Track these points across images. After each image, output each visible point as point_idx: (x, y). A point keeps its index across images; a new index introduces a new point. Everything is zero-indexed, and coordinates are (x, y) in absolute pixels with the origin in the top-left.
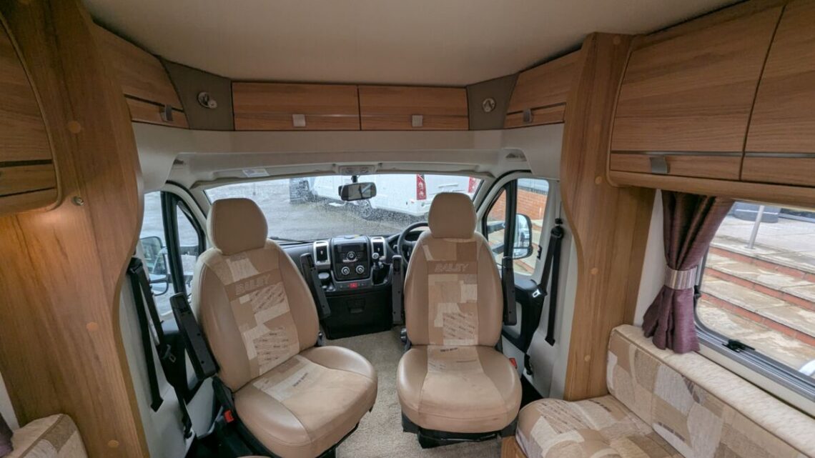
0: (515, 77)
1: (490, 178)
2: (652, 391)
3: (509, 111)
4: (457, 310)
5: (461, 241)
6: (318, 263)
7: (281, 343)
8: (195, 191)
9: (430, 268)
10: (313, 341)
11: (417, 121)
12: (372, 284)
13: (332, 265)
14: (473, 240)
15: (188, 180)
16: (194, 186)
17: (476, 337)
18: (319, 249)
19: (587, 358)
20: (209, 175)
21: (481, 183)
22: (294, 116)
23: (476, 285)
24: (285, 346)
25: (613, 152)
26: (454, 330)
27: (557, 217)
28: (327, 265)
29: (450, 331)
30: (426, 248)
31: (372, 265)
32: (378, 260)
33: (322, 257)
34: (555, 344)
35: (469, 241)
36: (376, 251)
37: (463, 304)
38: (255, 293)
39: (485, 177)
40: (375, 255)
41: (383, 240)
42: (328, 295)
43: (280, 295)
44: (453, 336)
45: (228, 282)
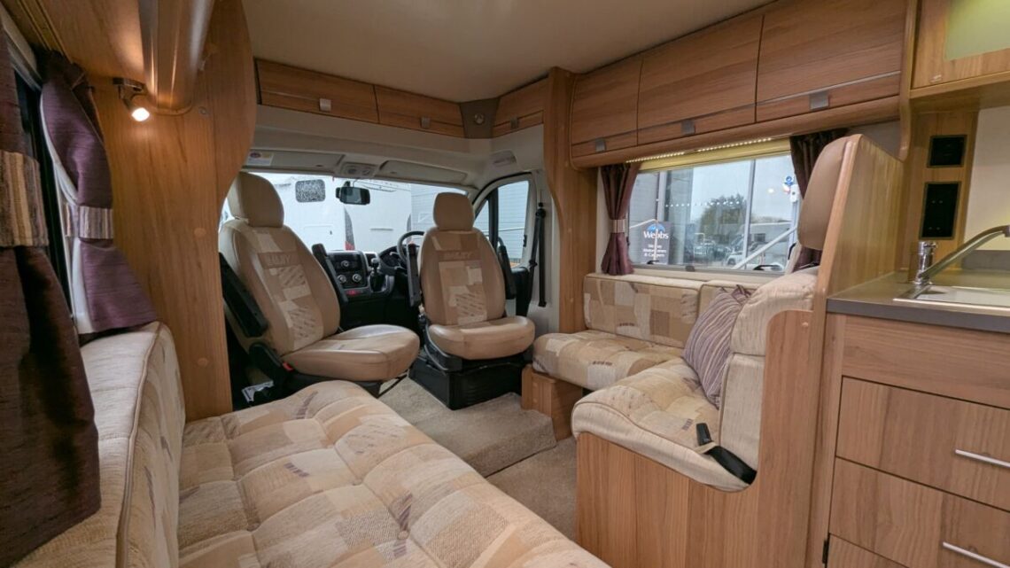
0: (499, 98)
1: (475, 190)
2: (613, 304)
3: (496, 124)
4: (467, 291)
7: (310, 323)
9: (440, 256)
11: (425, 123)
17: (486, 313)
19: (572, 300)
22: (321, 100)
23: (480, 269)
24: (313, 326)
25: (573, 145)
26: (466, 308)
27: (539, 201)
30: (434, 239)
31: (368, 273)
34: (548, 306)
35: (470, 233)
36: (368, 257)
37: (471, 286)
38: (280, 269)
43: (301, 277)
44: (466, 313)
45: (258, 251)
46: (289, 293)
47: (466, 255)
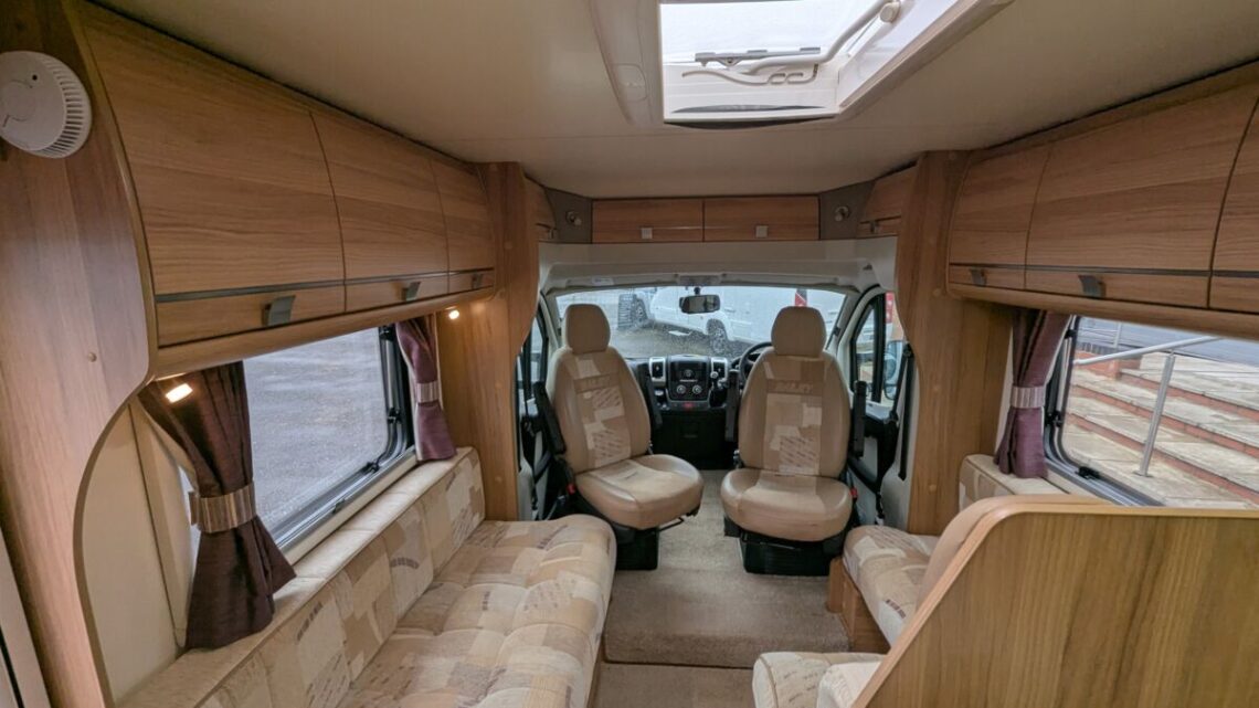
0: (872, 183)
1: (856, 294)
3: (863, 220)
4: (797, 434)
6: (653, 379)
7: (617, 444)
8: (548, 297)
9: (770, 386)
10: (643, 451)
11: (761, 231)
12: (709, 406)
13: (667, 382)
14: (820, 359)
16: (549, 293)
17: (817, 466)
18: (655, 365)
19: (933, 487)
20: (563, 283)
21: (845, 299)
22: (643, 229)
23: (819, 410)
24: (618, 447)
25: (951, 264)
26: (791, 455)
28: (662, 383)
29: (787, 456)
30: (767, 364)
31: (710, 386)
32: (715, 380)
33: (658, 374)
34: (907, 479)
35: (816, 360)
36: (716, 369)
37: (805, 428)
38: (595, 392)
39: (850, 292)
40: (714, 374)
41: (725, 361)
42: (664, 413)
43: (617, 398)
44: (791, 462)
45: (575, 378)
46: (601, 414)
47: (805, 389)
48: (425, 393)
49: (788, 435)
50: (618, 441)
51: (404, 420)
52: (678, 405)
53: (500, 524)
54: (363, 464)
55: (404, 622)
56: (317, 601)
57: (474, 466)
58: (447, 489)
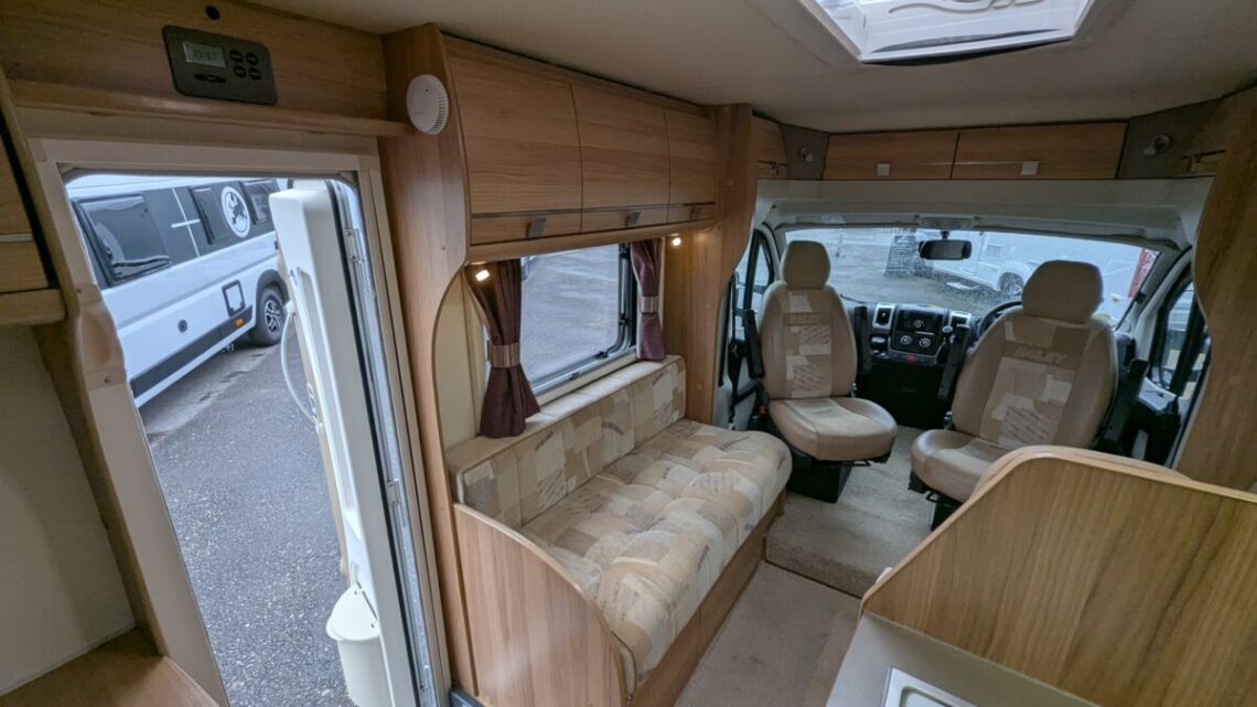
1: (1170, 250)
4: (1030, 407)
5: (1064, 324)
6: (876, 325)
7: (816, 379)
8: (776, 232)
9: (1007, 349)
10: (845, 392)
11: (1030, 168)
12: (935, 362)
13: (891, 330)
14: (1087, 326)
15: (774, 224)
16: (778, 227)
18: (881, 311)
21: (1158, 257)
23: (1071, 385)
24: (818, 383)
26: (1017, 429)
28: (884, 330)
29: (1012, 429)
30: (1009, 326)
33: (882, 320)
35: (1081, 327)
37: (1043, 403)
38: (804, 327)
39: (1166, 248)
40: (949, 328)
42: (875, 358)
43: (825, 337)
44: (1016, 436)
45: (785, 311)
46: (806, 349)
47: (1055, 360)
48: (647, 305)
49: (1019, 407)
50: (819, 377)
51: (631, 323)
52: (900, 355)
53: (695, 423)
54: (597, 352)
55: (608, 469)
56: (551, 430)
57: (679, 371)
58: (654, 383)
